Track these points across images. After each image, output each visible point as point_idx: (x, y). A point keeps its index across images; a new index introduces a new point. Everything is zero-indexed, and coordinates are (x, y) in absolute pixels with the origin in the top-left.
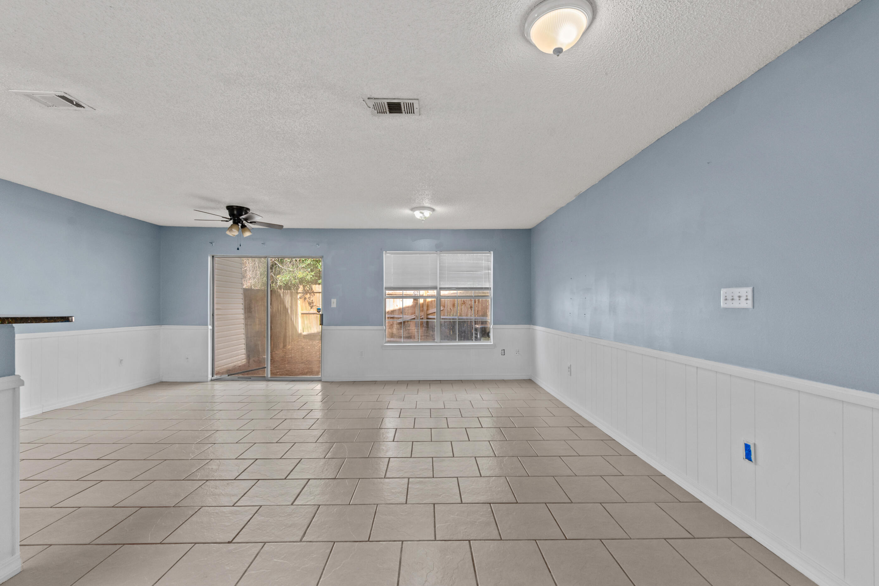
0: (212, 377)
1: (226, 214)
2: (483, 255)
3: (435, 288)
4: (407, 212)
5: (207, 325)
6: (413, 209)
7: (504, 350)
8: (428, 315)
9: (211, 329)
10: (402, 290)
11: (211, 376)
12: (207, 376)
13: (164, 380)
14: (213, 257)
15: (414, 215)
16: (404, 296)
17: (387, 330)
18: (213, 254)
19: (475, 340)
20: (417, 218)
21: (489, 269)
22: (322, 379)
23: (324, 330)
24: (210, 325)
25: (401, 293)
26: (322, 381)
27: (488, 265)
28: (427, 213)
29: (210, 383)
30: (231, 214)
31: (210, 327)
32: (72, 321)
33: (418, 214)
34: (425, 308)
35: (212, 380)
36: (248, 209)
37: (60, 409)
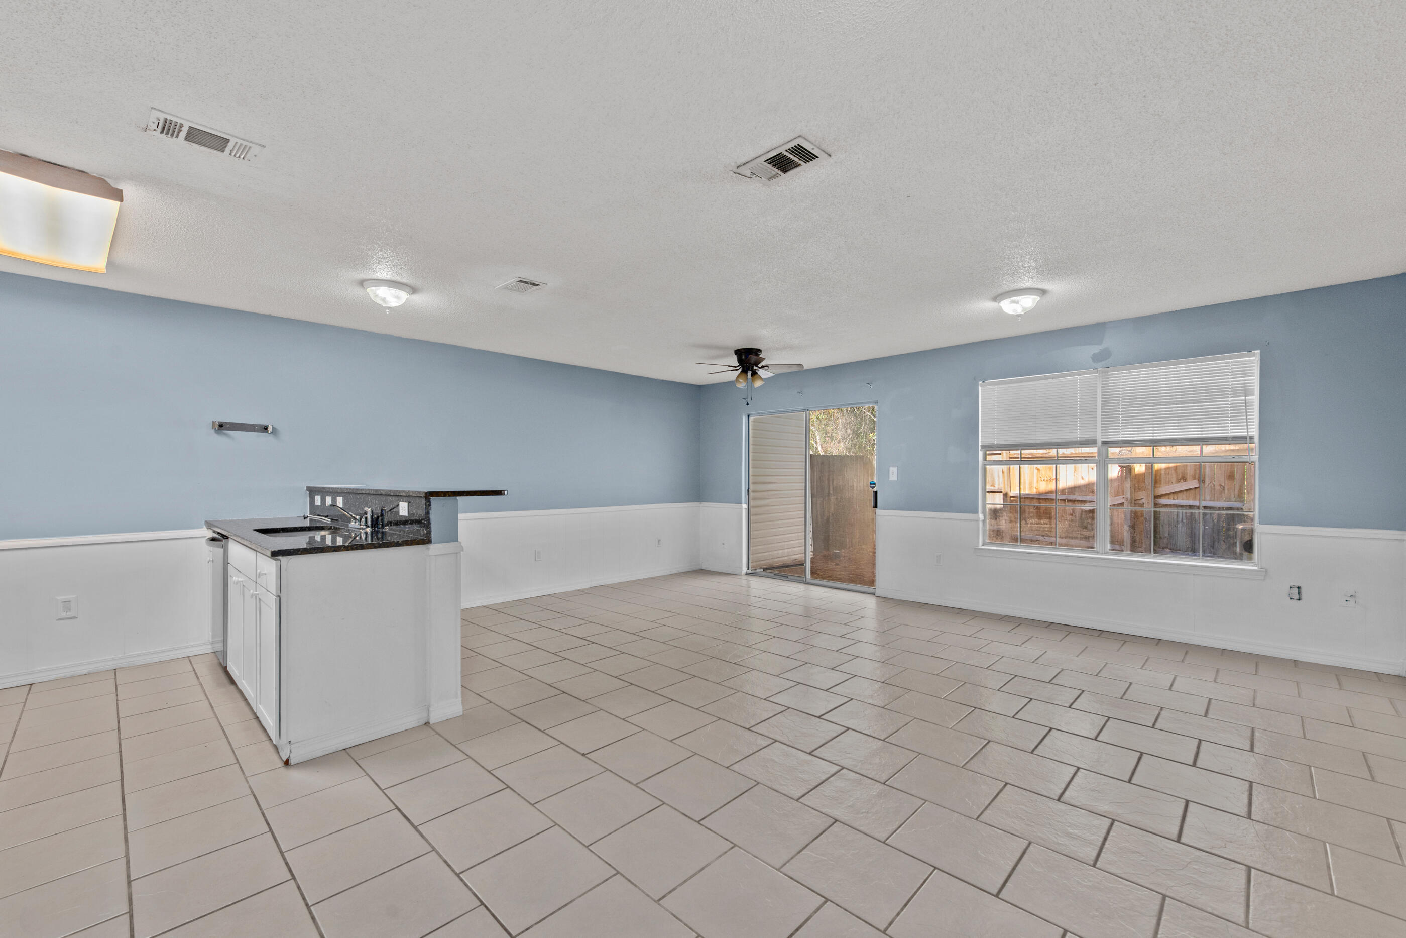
0: (748, 569)
1: (734, 361)
2: (1229, 363)
3: (1092, 442)
4: (988, 305)
5: (741, 503)
6: (997, 298)
7: (1299, 588)
8: (1157, 497)
9: (746, 509)
10: (1018, 450)
11: (746, 569)
12: (741, 568)
13: (704, 567)
14: (749, 416)
15: (1001, 307)
16: (1022, 459)
17: (988, 521)
18: (749, 413)
19: (1203, 556)
20: (1009, 314)
21: (1247, 392)
22: (876, 592)
23: (878, 515)
24: (745, 503)
25: (1018, 454)
26: (876, 595)
27: (1245, 384)
28: (1028, 302)
29: (746, 577)
30: (740, 361)
31: (745, 506)
32: (504, 495)
33: (1008, 307)
34: (1148, 481)
35: (747, 574)
36: (760, 351)
37: (604, 586)
